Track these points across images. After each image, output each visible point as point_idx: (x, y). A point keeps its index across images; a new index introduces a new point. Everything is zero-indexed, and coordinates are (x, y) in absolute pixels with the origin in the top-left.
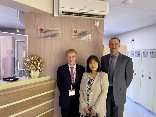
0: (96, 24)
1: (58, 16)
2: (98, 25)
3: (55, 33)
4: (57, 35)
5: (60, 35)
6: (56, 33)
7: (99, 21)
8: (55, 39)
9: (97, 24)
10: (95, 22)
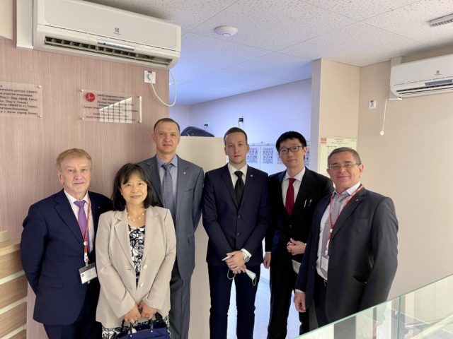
0: (149, 78)
1: (32, 47)
2: (153, 81)
3: (21, 97)
4: (30, 103)
5: (40, 104)
6: (26, 99)
7: (157, 71)
8: (23, 115)
9: (151, 79)
10: (146, 72)
